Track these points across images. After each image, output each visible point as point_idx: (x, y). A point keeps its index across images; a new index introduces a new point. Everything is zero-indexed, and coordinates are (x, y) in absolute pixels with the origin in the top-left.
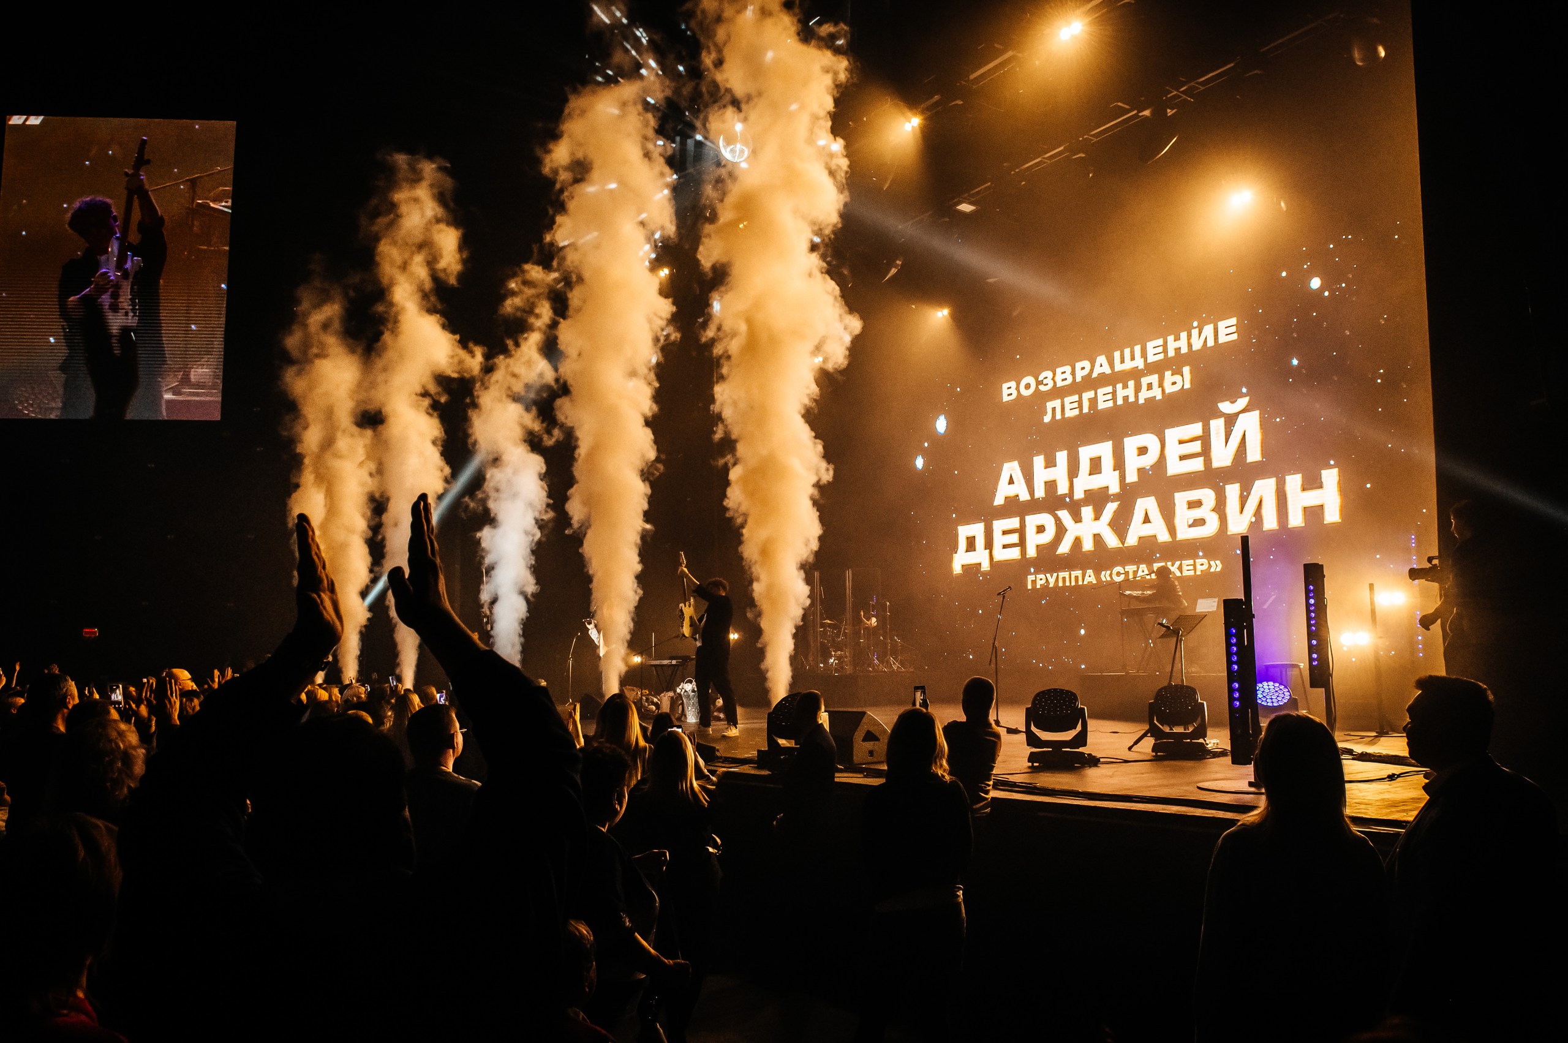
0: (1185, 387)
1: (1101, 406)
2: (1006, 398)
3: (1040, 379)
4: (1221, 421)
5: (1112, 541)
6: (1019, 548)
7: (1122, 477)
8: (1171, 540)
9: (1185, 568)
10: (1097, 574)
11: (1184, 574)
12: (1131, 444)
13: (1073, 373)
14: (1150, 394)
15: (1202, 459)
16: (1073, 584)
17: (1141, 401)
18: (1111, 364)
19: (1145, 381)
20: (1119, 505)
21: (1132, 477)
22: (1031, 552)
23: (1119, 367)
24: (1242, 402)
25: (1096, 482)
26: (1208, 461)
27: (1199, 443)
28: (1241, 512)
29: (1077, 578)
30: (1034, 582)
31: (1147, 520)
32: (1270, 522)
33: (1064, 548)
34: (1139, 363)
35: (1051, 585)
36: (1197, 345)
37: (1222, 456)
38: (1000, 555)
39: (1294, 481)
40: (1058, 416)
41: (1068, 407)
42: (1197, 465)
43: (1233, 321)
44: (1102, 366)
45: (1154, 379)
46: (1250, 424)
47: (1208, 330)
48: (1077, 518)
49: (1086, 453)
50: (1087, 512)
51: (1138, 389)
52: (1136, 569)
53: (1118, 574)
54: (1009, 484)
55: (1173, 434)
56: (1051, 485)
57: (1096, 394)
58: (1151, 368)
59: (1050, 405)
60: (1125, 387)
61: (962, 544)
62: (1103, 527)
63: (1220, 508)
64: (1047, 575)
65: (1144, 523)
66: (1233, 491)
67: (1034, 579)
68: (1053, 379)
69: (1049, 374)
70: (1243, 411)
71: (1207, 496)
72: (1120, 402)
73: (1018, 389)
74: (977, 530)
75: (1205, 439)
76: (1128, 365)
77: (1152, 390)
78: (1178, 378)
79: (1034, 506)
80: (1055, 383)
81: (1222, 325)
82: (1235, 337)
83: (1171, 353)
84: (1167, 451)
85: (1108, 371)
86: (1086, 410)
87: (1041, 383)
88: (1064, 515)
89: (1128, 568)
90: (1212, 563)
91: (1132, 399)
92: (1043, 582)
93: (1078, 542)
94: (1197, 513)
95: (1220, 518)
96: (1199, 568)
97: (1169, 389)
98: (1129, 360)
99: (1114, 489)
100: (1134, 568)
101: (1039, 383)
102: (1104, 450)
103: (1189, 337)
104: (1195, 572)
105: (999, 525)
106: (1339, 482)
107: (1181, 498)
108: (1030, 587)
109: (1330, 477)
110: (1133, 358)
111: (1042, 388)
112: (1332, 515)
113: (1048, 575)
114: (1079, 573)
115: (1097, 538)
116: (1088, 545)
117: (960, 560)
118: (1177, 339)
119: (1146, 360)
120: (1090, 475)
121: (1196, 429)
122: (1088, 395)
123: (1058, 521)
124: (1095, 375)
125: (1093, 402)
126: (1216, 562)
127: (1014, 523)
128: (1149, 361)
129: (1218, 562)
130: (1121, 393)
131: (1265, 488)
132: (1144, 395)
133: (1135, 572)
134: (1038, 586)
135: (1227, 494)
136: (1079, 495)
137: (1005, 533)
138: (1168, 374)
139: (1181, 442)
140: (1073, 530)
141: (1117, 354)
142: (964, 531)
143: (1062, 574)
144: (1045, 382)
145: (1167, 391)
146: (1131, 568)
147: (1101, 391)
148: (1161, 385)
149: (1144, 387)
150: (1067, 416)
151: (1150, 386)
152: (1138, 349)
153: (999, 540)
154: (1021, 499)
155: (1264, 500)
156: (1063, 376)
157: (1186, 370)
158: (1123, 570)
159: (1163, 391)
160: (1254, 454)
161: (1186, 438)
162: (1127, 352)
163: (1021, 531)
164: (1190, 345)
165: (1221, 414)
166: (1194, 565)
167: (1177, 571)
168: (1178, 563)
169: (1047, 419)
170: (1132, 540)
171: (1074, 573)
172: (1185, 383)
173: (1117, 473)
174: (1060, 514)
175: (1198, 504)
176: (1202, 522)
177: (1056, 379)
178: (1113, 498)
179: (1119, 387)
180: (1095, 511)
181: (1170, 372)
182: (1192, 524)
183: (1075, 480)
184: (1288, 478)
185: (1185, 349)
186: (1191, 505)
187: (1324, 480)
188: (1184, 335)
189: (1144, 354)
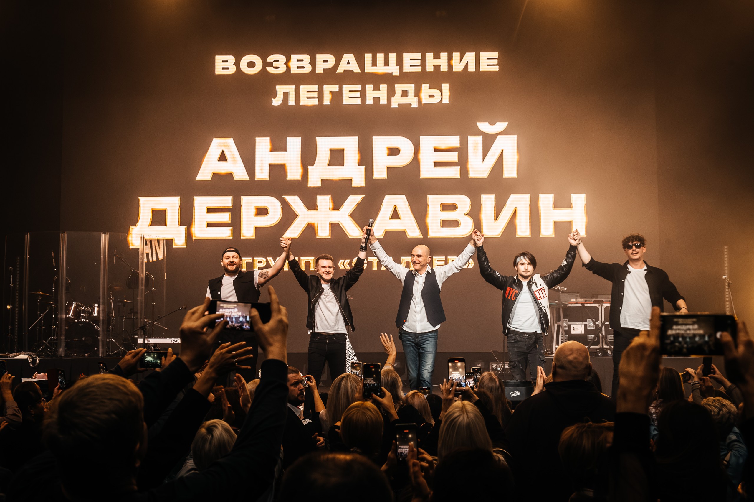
0: (444, 102)
1: (346, 101)
2: (219, 71)
3: (270, 59)
4: (480, 139)
5: (353, 231)
6: (231, 228)
7: (369, 172)
8: (422, 237)
12: (380, 144)
13: (313, 63)
14: (405, 101)
15: (458, 168)
17: (394, 105)
18: (361, 63)
19: (399, 88)
20: (364, 199)
21: (380, 173)
22: (248, 233)
23: (369, 68)
24: (501, 126)
25: (337, 173)
26: (464, 171)
27: (456, 153)
28: (496, 219)
29: (307, 264)
30: (250, 265)
31: (395, 215)
32: (523, 230)
33: (293, 232)
34: (394, 69)
36: (458, 67)
37: (479, 168)
38: (201, 232)
39: (546, 200)
40: (292, 102)
41: (304, 95)
42: (454, 173)
43: (496, 55)
44: (348, 63)
45: (410, 88)
46: (508, 146)
47: (470, 57)
48: (312, 205)
49: (325, 145)
50: (324, 201)
51: (391, 93)
54: (219, 160)
55: (428, 142)
56: (278, 170)
57: (341, 89)
58: (405, 78)
59: (280, 89)
60: (376, 89)
61: (145, 216)
62: (344, 217)
63: (475, 213)
64: (268, 259)
65: (391, 218)
66: (488, 201)
67: (251, 261)
68: (286, 64)
69: (282, 58)
70: (500, 134)
71: (463, 202)
72: (369, 101)
73: (237, 64)
74: (171, 204)
75: (462, 152)
76: (380, 69)
77: (405, 97)
78: (436, 92)
79: (254, 187)
80: (288, 68)
81: (484, 56)
82: (496, 69)
83: (430, 68)
84: (422, 156)
85: (356, 69)
86: (327, 101)
87: (271, 64)
88: (295, 202)
91: (383, 101)
93: (311, 228)
94: (449, 216)
95: (474, 221)
97: (426, 100)
98: (382, 65)
99: (359, 181)
101: (266, 64)
102: (348, 144)
103: (450, 58)
105: (201, 202)
106: (586, 205)
107: (434, 201)
109: (579, 200)
110: (386, 64)
111: (270, 69)
113: (270, 259)
115: (335, 227)
116: (324, 233)
118: (437, 57)
119: (401, 69)
120: (329, 165)
121: (454, 141)
122: (329, 89)
123: (286, 207)
124: (340, 70)
125: (337, 96)
127: (227, 201)
128: (405, 70)
130: (371, 94)
131: (519, 202)
132: (397, 101)
135: (483, 203)
136: (314, 181)
137: (210, 210)
138: (425, 87)
139: (436, 150)
140: (304, 216)
141: (368, 57)
144: (275, 64)
145: (424, 101)
147: (346, 88)
148: (417, 93)
149: (398, 93)
150: (302, 103)
151: (405, 94)
152: (392, 57)
153: (200, 216)
154: (236, 178)
155: (518, 212)
156: (299, 62)
157: (446, 87)
159: (420, 101)
160: (510, 171)
161: (443, 147)
162: (380, 57)
163: (235, 211)
164: (450, 66)
165: (479, 132)
169: (277, 102)
170: (378, 232)
171: (304, 259)
172: (444, 97)
173: (363, 168)
174: (289, 199)
175: (453, 207)
176: (455, 224)
177: (291, 64)
178: (357, 191)
179: (369, 87)
180: (334, 200)
181: (428, 85)
182: (445, 224)
183: (310, 168)
184: (542, 196)
185: (444, 68)
186: (445, 207)
187: (573, 202)
188: (444, 56)
189: (400, 63)
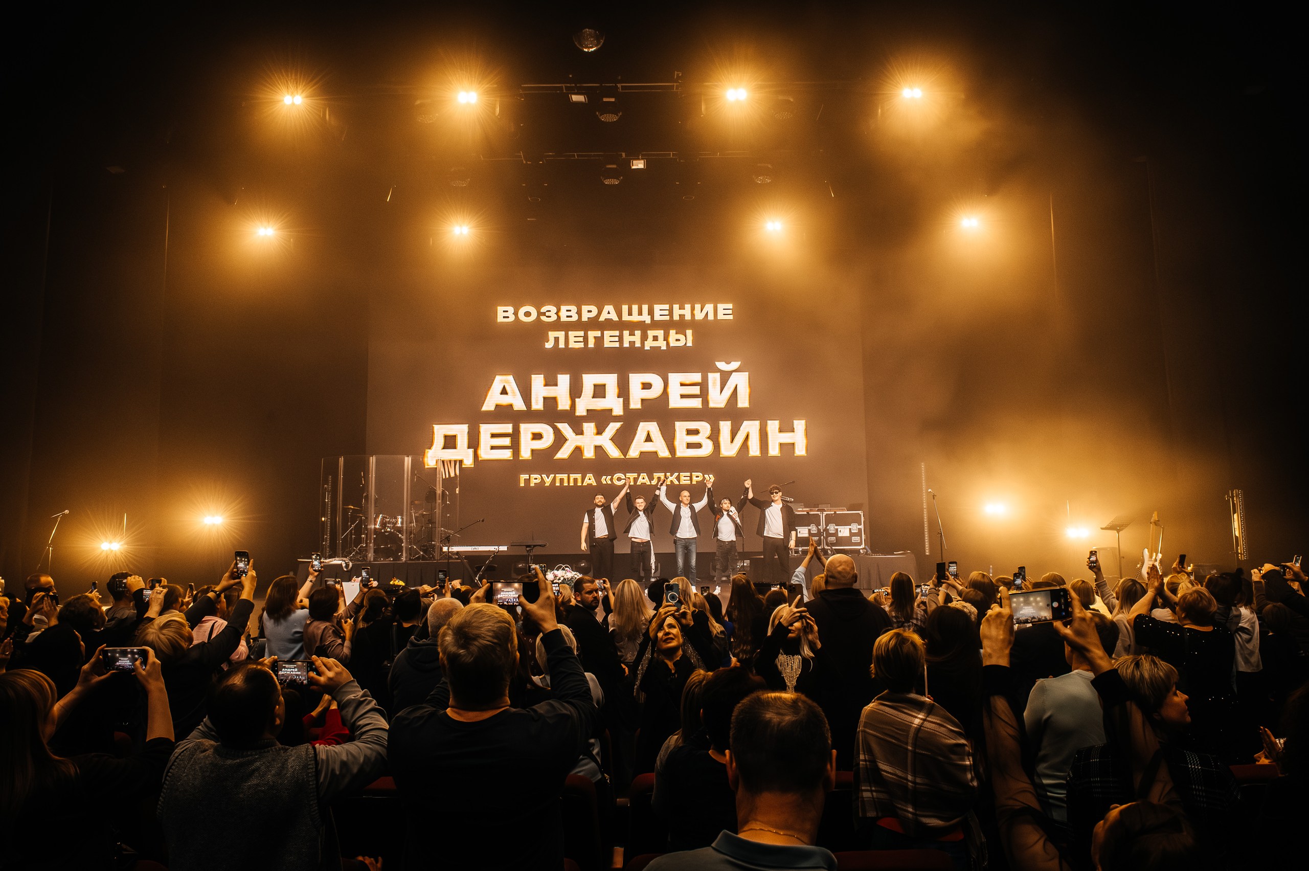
0: (688, 345)
1: (607, 344)
2: (500, 319)
3: (543, 310)
4: (718, 375)
5: (614, 452)
6: (511, 450)
7: (626, 403)
8: (671, 457)
9: (682, 478)
10: (598, 478)
11: (681, 483)
12: (636, 380)
13: (579, 313)
14: (655, 344)
15: (700, 399)
16: (572, 484)
17: (647, 348)
18: (619, 313)
19: (651, 333)
20: (622, 425)
21: (635, 404)
22: (525, 454)
23: (626, 317)
24: (735, 365)
25: (600, 404)
26: (705, 402)
27: (698, 387)
28: (732, 442)
29: (575, 480)
30: (527, 481)
31: (648, 439)
32: (754, 450)
33: (564, 453)
34: (646, 318)
35: (547, 484)
36: (699, 316)
37: (717, 399)
38: (486, 454)
39: (773, 426)
40: (562, 345)
41: (572, 339)
42: (696, 403)
43: (730, 306)
44: (609, 313)
45: (660, 333)
46: (741, 381)
47: (709, 307)
48: (579, 432)
49: (589, 380)
50: (589, 428)
51: (644, 338)
52: (637, 476)
53: (619, 479)
54: (501, 394)
55: (675, 379)
56: (550, 402)
57: (602, 334)
58: (655, 325)
59: (552, 335)
60: (632, 334)
61: (439, 441)
62: (605, 441)
63: (714, 436)
64: (543, 475)
65: (645, 441)
66: (725, 427)
67: (528, 478)
68: (557, 313)
69: (553, 309)
70: (735, 371)
71: (705, 428)
72: (626, 345)
73: (516, 314)
74: (461, 431)
75: (703, 386)
76: (635, 318)
77: (656, 341)
78: (681, 337)
79: (530, 416)
80: (559, 317)
81: (721, 307)
82: (731, 317)
83: (676, 317)
84: (670, 390)
85: (615, 318)
86: (591, 344)
87: (544, 314)
88: (565, 428)
89: (628, 475)
90: (706, 476)
91: (638, 344)
92: (538, 481)
93: (578, 450)
94: (693, 439)
95: (713, 444)
96: (695, 479)
97: (673, 343)
98: (636, 314)
99: (618, 410)
100: (635, 475)
101: (540, 314)
102: (610, 380)
103: (693, 309)
104: (691, 482)
105: (486, 430)
106: (806, 429)
107: (681, 427)
108: (522, 484)
109: (800, 425)
110: (640, 313)
111: (543, 318)
112: (800, 450)
114: (579, 476)
115: (598, 449)
116: (589, 454)
117: (434, 456)
118: (682, 307)
119: (652, 318)
120: (593, 397)
121: (697, 377)
122: (592, 334)
123: (558, 433)
124: (602, 319)
125: (599, 340)
126: (710, 475)
127: (508, 428)
128: (656, 319)
129: (711, 476)
130: (627, 338)
131: (751, 427)
132: (648, 345)
133: (636, 480)
134: (532, 485)
135: (721, 428)
136: (581, 411)
137: (493, 436)
138: (672, 332)
139: (682, 385)
140: (572, 440)
141: (625, 308)
142: (440, 431)
143: (559, 476)
144: (547, 314)
145: (672, 345)
146: (632, 476)
147: (607, 333)
148: (666, 338)
149: (650, 338)
150: (570, 346)
151: (655, 338)
152: (645, 308)
153: (485, 440)
154: (515, 409)
155: (750, 437)
156: (568, 312)
157: (689, 333)
158: (624, 476)
159: (668, 344)
160: (743, 402)
161: (688, 382)
162: (635, 308)
163: (515, 436)
164: (693, 315)
165: (718, 370)
166: (691, 477)
167: (675, 480)
168: (676, 474)
169: (549, 345)
170: (633, 453)
171: (573, 476)
172: (688, 342)
173: (621, 400)
174: (560, 426)
175: (696, 432)
176: (698, 446)
177: (561, 314)
178: (617, 419)
179: (626, 333)
180: (597, 427)
181: (674, 331)
182: (690, 446)
183: (577, 400)
184: (769, 422)
185: (688, 317)
186: (690, 432)
187: (795, 426)
188: (688, 307)
189: (651, 312)
